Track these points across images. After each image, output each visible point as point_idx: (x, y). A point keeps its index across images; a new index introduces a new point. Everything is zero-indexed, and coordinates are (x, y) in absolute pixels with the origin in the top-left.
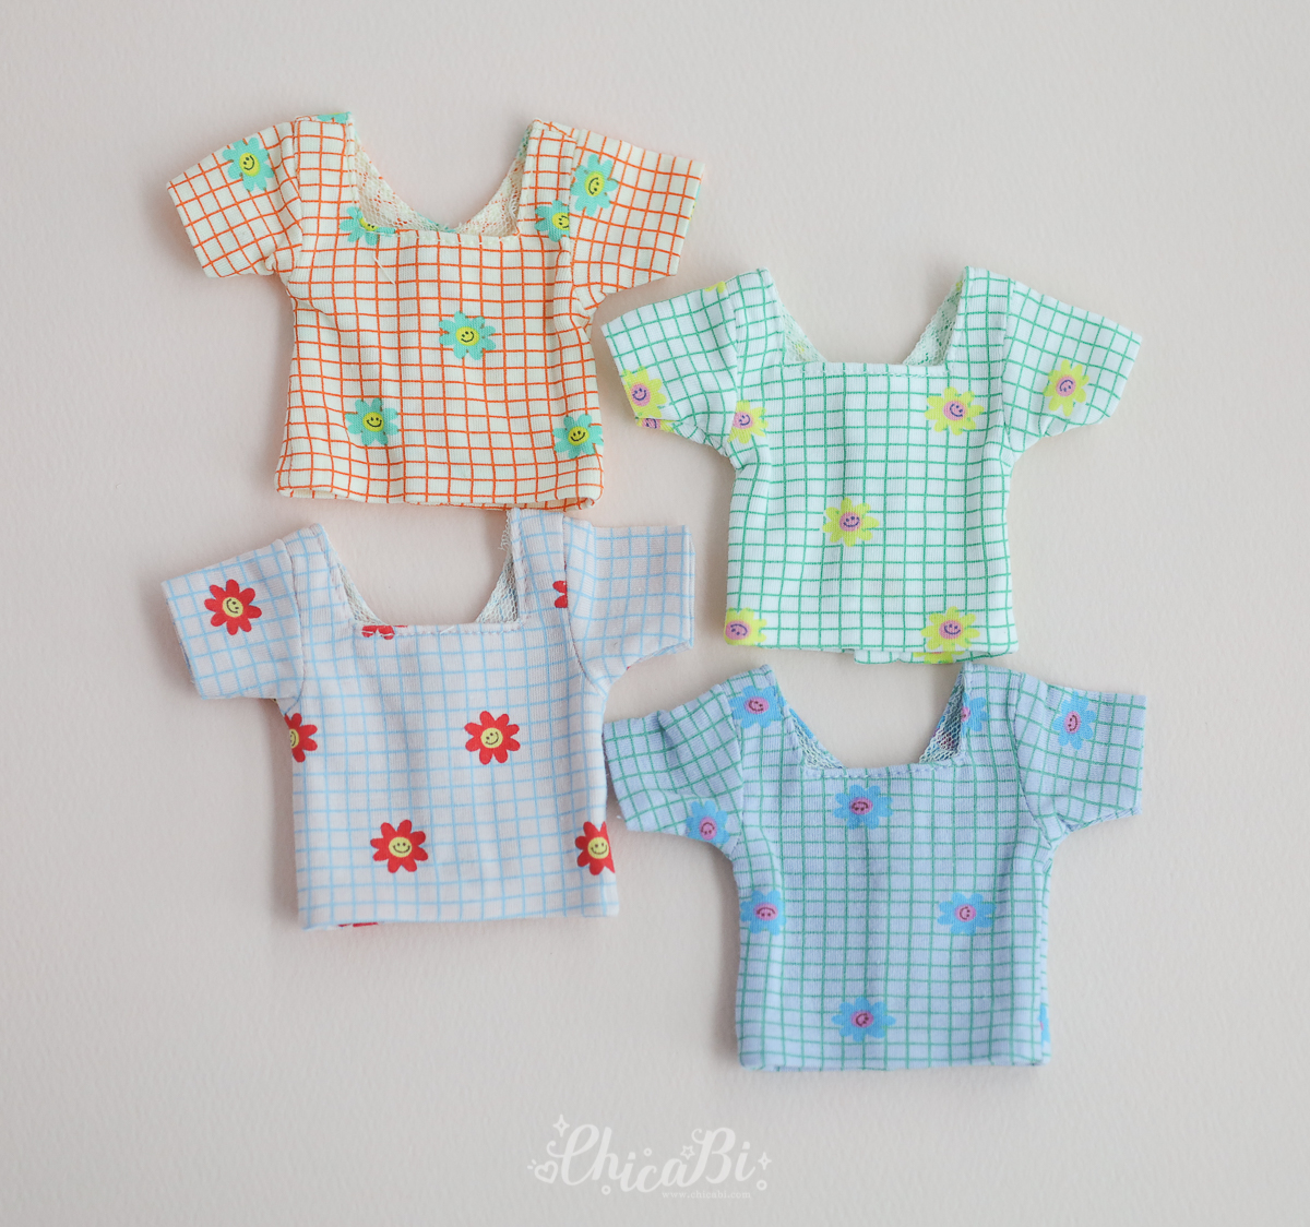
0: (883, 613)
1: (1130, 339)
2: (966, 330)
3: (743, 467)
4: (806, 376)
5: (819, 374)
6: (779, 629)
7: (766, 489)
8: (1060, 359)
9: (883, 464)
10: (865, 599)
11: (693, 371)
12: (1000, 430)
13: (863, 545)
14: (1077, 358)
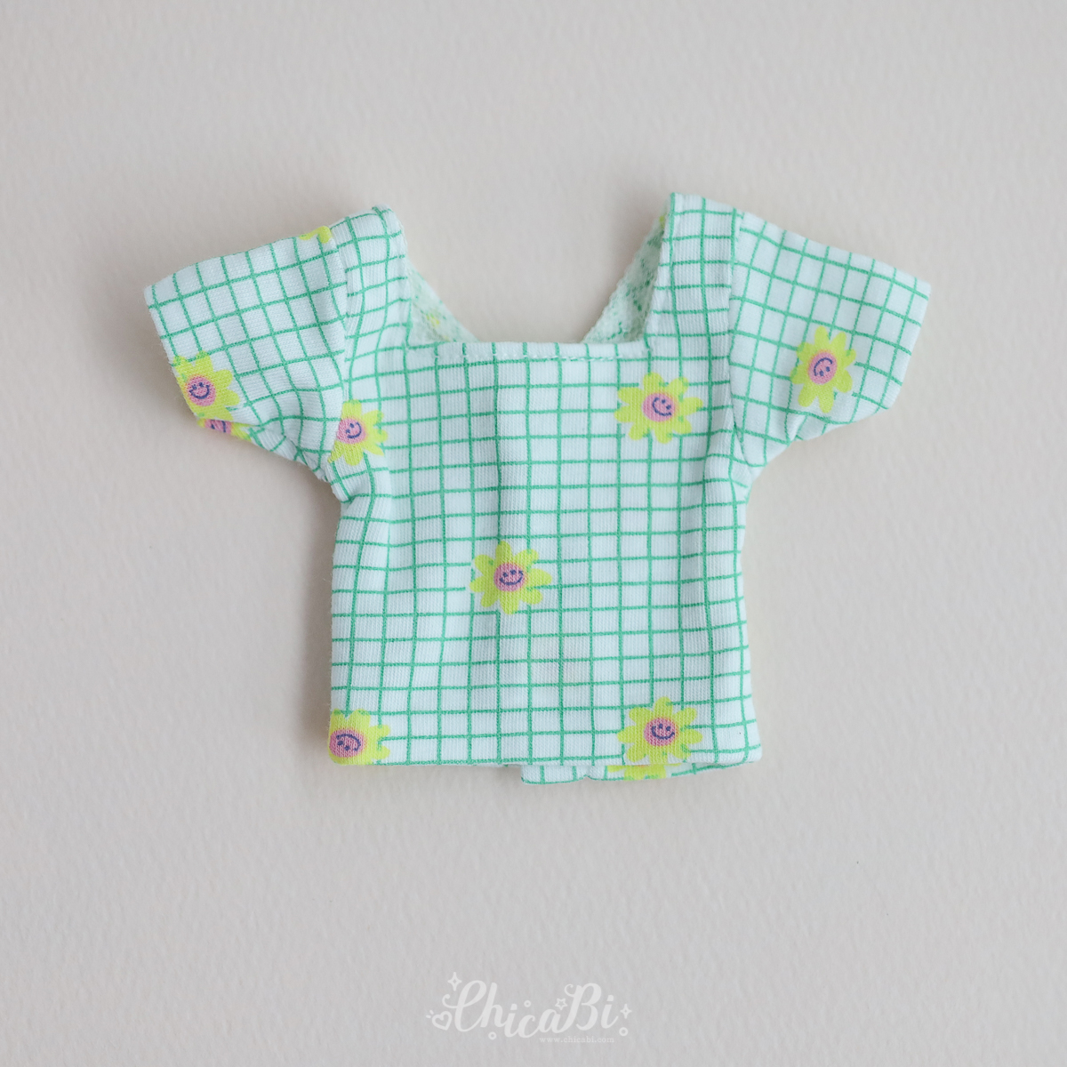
0: (561, 709)
1: (914, 291)
2: (673, 288)
3: (351, 499)
4: (440, 363)
5: (457, 359)
6: (409, 737)
7: (383, 533)
8: (813, 326)
9: (554, 492)
10: (534, 689)
11: (278, 361)
12: (728, 437)
13: (529, 612)
14: (838, 323)
